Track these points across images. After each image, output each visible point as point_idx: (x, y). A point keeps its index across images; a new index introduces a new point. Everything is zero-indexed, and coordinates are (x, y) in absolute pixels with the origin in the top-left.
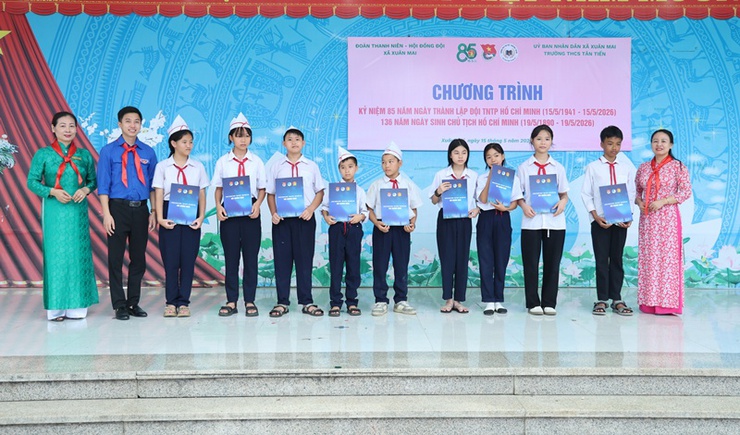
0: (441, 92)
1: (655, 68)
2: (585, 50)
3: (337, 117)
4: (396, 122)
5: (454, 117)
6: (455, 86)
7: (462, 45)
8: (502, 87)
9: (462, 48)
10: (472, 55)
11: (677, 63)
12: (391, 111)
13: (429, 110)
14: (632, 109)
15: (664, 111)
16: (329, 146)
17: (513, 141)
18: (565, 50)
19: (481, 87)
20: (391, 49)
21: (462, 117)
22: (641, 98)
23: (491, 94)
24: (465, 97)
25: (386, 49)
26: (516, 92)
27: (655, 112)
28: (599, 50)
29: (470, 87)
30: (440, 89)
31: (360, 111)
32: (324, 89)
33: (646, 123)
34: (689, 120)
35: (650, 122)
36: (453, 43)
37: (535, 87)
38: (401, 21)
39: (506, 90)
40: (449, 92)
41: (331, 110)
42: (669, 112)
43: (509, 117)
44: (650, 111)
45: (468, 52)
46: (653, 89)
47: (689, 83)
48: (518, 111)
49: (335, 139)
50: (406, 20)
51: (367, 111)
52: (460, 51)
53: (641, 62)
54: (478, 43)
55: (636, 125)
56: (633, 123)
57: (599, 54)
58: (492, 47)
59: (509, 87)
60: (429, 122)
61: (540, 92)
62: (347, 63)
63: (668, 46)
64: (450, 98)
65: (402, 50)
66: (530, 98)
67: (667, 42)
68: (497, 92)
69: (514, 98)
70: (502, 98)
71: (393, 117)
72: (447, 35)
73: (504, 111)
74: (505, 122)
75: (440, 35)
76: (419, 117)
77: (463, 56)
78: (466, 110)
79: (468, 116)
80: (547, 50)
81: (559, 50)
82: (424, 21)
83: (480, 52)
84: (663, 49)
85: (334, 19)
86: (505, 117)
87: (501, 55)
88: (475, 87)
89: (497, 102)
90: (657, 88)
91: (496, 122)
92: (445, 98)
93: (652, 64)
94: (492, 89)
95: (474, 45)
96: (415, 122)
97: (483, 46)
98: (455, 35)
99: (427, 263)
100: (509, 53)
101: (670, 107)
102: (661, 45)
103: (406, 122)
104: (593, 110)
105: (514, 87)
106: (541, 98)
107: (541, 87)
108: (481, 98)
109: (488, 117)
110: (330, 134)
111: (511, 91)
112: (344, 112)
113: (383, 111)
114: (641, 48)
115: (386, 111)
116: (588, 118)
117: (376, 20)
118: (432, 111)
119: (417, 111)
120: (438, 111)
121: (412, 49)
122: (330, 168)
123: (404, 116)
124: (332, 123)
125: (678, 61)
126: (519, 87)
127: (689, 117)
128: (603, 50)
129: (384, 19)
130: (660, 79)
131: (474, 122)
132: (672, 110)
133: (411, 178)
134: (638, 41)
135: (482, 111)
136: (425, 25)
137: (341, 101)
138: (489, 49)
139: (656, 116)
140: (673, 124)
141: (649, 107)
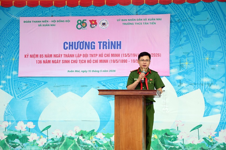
0: (68, 46)
1: (184, 30)
2: (144, 22)
3: (14, 59)
4: (44, 62)
5: (74, 59)
6: (75, 43)
7: (79, 20)
8: (100, 43)
9: (79, 22)
10: (84, 25)
11: (196, 27)
12: (41, 56)
13: (61, 55)
14: (170, 53)
15: (189, 53)
16: (9, 75)
17: (105, 71)
18: (134, 22)
19: (89, 42)
20: (42, 23)
21: (78, 59)
22: (176, 47)
23: (94, 46)
24: (80, 48)
25: (40, 23)
26: (107, 45)
27: (184, 54)
28: (152, 21)
29: (83, 43)
30: (67, 44)
31: (25, 56)
32: (7, 45)
33: (178, 60)
34: (203, 59)
35: (181, 60)
36: (74, 20)
37: (117, 42)
38: (48, 8)
39: (102, 44)
40: (72, 45)
41: (11, 56)
42: (191, 54)
43: (103, 58)
44: (181, 54)
45: (83, 24)
46: (182, 42)
47: (203, 38)
48: (108, 55)
49: (12, 71)
50: (51, 8)
51: (29, 56)
52: (78, 24)
53: (176, 27)
54: (88, 19)
55: (173, 61)
58: (95, 21)
59: (104, 42)
60: (61, 62)
61: (120, 45)
62: (19, 31)
63: (192, 18)
64: (72, 49)
65: (48, 23)
66: (115, 48)
67: (191, 16)
68: (97, 45)
69: (106, 48)
70: (100, 48)
71: (42, 59)
72: (73, 15)
73: (101, 55)
74: (101, 61)
75: (68, 15)
76: (56, 59)
77: (79, 26)
78: (80, 55)
79: (82, 58)
80: (124, 22)
81: (131, 22)
82: (60, 8)
83: (89, 24)
84: (189, 20)
85: (13, 8)
87: (100, 25)
88: (86, 43)
89: (97, 51)
90: (185, 41)
91: (96, 61)
92: (70, 49)
93: (182, 28)
94: (94, 43)
95: (86, 20)
96: (53, 62)
97: (90, 21)
98: (76, 15)
99: (58, 137)
100: (104, 24)
101: (192, 52)
102: (188, 17)
103: (49, 62)
105: (106, 42)
106: (120, 48)
107: (120, 42)
108: (89, 48)
109: (92, 59)
110: (10, 69)
111: (104, 45)
112: (17, 57)
113: (37, 56)
114: (177, 19)
115: (39, 56)
117: (35, 8)
118: (63, 56)
119: (55, 56)
120: (66, 56)
121: (53, 23)
122: (10, 87)
123: (48, 59)
124: (11, 62)
125: (197, 26)
126: (109, 42)
127: (203, 57)
128: (155, 22)
129: (39, 7)
130: (187, 36)
131: (85, 61)
132: (193, 53)
133: (52, 91)
134: (175, 15)
135: (89, 55)
136: (60, 10)
137: (16, 51)
138: (93, 22)
139: (184, 57)
140: (194, 61)
141: (180, 52)
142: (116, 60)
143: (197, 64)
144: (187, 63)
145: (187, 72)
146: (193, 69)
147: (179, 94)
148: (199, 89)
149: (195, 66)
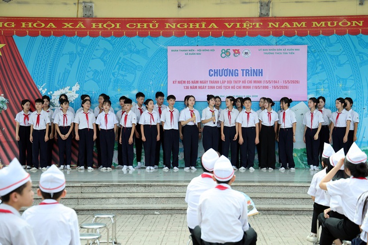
0: (213, 73)
1: (320, 60)
2: (284, 52)
3: (162, 85)
4: (191, 87)
5: (219, 85)
6: (220, 70)
7: (223, 50)
8: (243, 70)
9: (223, 51)
11: (331, 57)
12: (188, 82)
13: (207, 82)
14: (308, 80)
15: (324, 81)
18: (274, 52)
19: (233, 70)
20: (189, 52)
21: (223, 85)
22: (312, 75)
23: (237, 73)
24: (225, 75)
25: (186, 52)
26: (250, 73)
27: (320, 81)
28: (291, 51)
29: (227, 70)
30: (212, 71)
31: (174, 82)
32: (156, 72)
33: (315, 87)
34: (337, 86)
35: (317, 86)
36: (219, 49)
37: (259, 70)
38: (193, 38)
39: (245, 71)
40: (217, 73)
41: (160, 82)
42: (326, 81)
43: (246, 85)
44: (317, 81)
46: (318, 70)
47: (337, 67)
48: (251, 82)
50: (196, 38)
51: (177, 82)
52: (222, 53)
53: (313, 57)
54: (232, 48)
55: (310, 88)
56: (308, 87)
57: (291, 53)
58: (238, 50)
60: (207, 87)
61: (262, 73)
62: (167, 59)
63: (326, 49)
64: (217, 76)
65: (194, 52)
66: (257, 75)
67: (326, 47)
68: (240, 72)
69: (249, 76)
70: (243, 76)
71: (189, 85)
72: (216, 45)
73: (244, 82)
74: (244, 87)
75: (213, 45)
76: (202, 85)
77: (223, 55)
78: (225, 81)
79: (226, 84)
80: (265, 52)
81: (271, 52)
82: (205, 38)
83: (232, 53)
84: (324, 50)
85: (161, 38)
86: (244, 85)
87: (243, 54)
88: (230, 70)
89: (240, 78)
90: (321, 70)
91: (240, 87)
92: (215, 76)
93: (318, 58)
94: (238, 71)
95: (229, 50)
96: (200, 87)
97: (233, 50)
98: (220, 45)
100: (246, 53)
101: (327, 79)
102: (323, 48)
103: (196, 87)
104: (288, 81)
105: (249, 70)
106: (262, 75)
107: (262, 70)
108: (232, 76)
109: (236, 85)
111: (247, 72)
112: (166, 83)
113: (184, 82)
114: (313, 50)
115: (186, 82)
116: (285, 85)
117: (181, 38)
118: (209, 82)
119: (201, 82)
120: (211, 82)
121: (199, 52)
123: (195, 85)
124: (160, 88)
125: (331, 56)
126: (251, 70)
127: (336, 84)
128: (293, 52)
129: (185, 37)
130: (322, 65)
131: (229, 87)
132: (328, 80)
134: (311, 46)
135: (233, 82)
136: (205, 40)
137: (164, 77)
138: (236, 52)
139: (320, 83)
140: (329, 87)
141: (316, 79)
142: (258, 86)
143: (332, 91)
144: (322, 90)
146: (328, 95)
149: (330, 92)
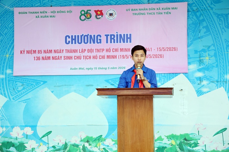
0: (70, 40)
1: (203, 20)
2: (158, 11)
3: (7, 56)
4: (43, 58)
5: (78, 54)
6: (78, 36)
7: (83, 11)
8: (107, 36)
9: (83, 13)
10: (89, 16)
11: (218, 17)
12: (39, 52)
14: (188, 46)
15: (209, 47)
16: (3, 74)
17: (113, 68)
18: (146, 12)
19: (94, 36)
20: (40, 15)
21: (82, 55)
22: (194, 40)
23: (100, 40)
24: (84, 42)
25: (37, 15)
26: (115, 38)
27: (204, 48)
28: (166, 11)
29: (87, 36)
30: (69, 38)
31: (21, 52)
33: (198, 55)
34: (226, 53)
35: (200, 54)
36: (77, 10)
37: (127, 35)
39: (109, 37)
40: (74, 39)
41: (4, 52)
42: (212, 48)
43: (111, 54)
44: (200, 48)
45: (86, 15)
46: (202, 34)
47: (226, 29)
48: (116, 50)
49: (6, 69)
51: (26, 52)
52: (82, 15)
53: (194, 17)
54: (93, 9)
55: (191, 56)
56: (188, 55)
57: (167, 13)
58: (101, 11)
59: (111, 35)
60: (63, 58)
61: (130, 38)
62: (13, 23)
63: (212, 6)
64: (75, 43)
65: (47, 14)
66: (124, 42)
67: (212, 4)
68: (104, 38)
69: (114, 42)
70: (107, 42)
71: (41, 55)
72: (75, 5)
73: (108, 50)
74: (108, 57)
75: (70, 5)
76: (57, 55)
77: (83, 17)
78: (85, 50)
79: (86, 54)
80: (134, 12)
81: (142, 12)
83: (94, 14)
84: (209, 8)
86: (108, 54)
87: (106, 16)
88: (91, 36)
89: (104, 45)
90: (205, 33)
91: (103, 57)
92: (72, 43)
93: (201, 18)
94: (100, 36)
95: (90, 10)
96: (54, 58)
97: (95, 11)
98: (79, 5)
99: (61, 145)
100: (111, 14)
101: (214, 45)
102: (207, 6)
103: (49, 58)
104: (163, 48)
105: (114, 35)
106: (130, 42)
107: (130, 35)
108: (94, 43)
109: (99, 54)
110: (3, 67)
111: (112, 38)
112: (12, 53)
113: (35, 52)
114: (195, 8)
115: (37, 52)
116: (160, 53)
118: (64, 51)
119: (55, 51)
120: (68, 51)
121: (52, 14)
122: (3, 87)
123: (48, 55)
124: (5, 60)
125: (218, 16)
126: (117, 35)
127: (225, 51)
128: (169, 11)
130: (207, 27)
132: (214, 46)
133: (52, 92)
134: (193, 4)
135: (95, 51)
137: (10, 46)
138: (99, 13)
139: (204, 50)
140: (215, 55)
141: (199, 45)
142: (126, 55)
143: (220, 59)
144: (207, 58)
145: (207, 68)
146: (215, 65)
147: (200, 93)
148: (222, 87)
149: (217, 61)
